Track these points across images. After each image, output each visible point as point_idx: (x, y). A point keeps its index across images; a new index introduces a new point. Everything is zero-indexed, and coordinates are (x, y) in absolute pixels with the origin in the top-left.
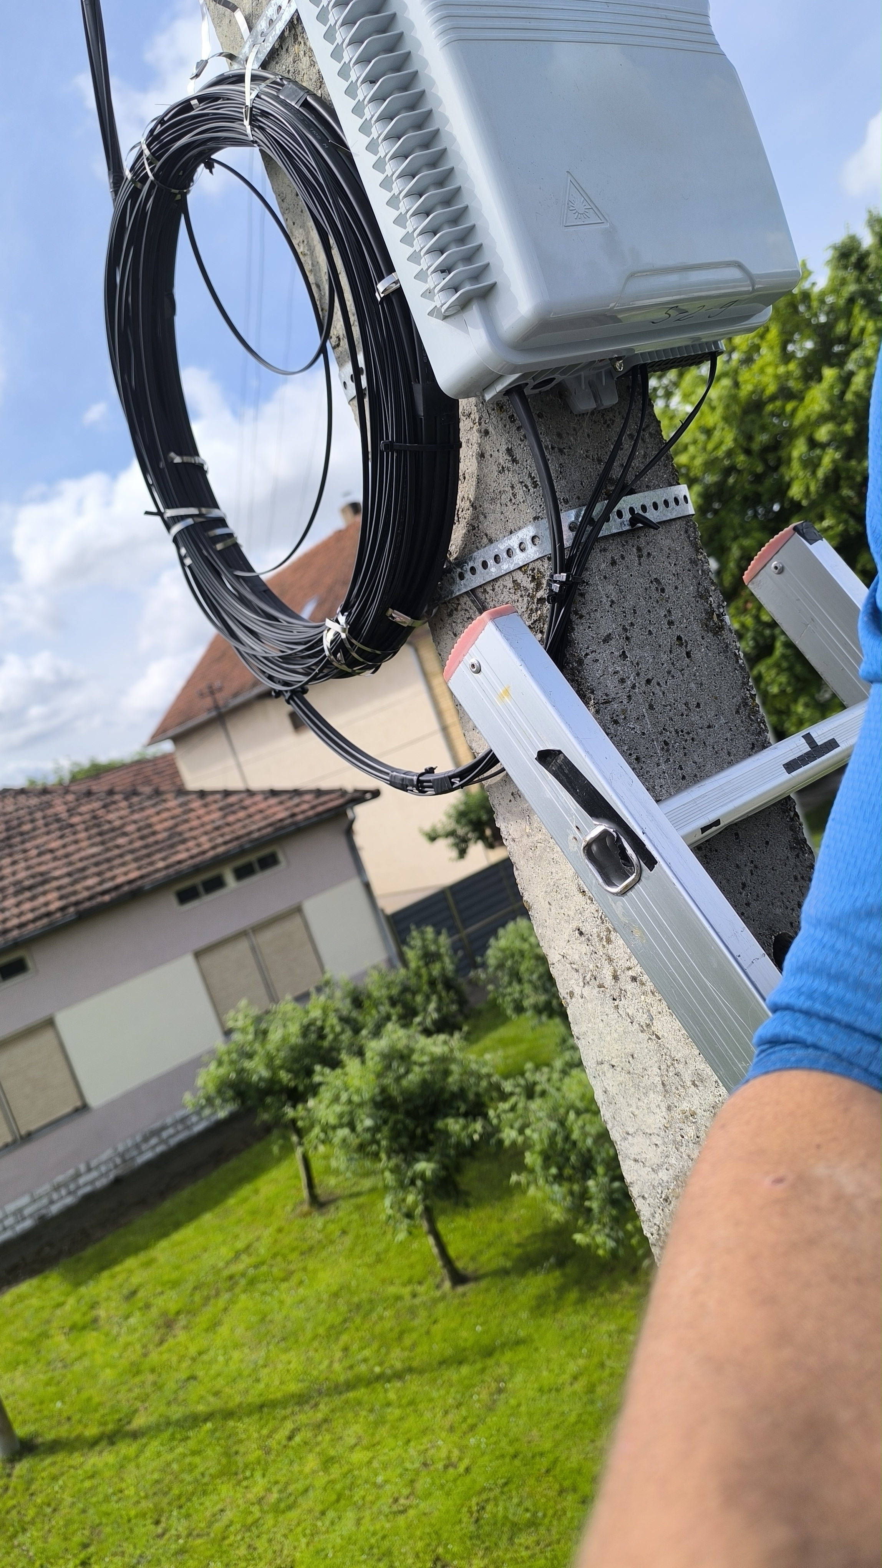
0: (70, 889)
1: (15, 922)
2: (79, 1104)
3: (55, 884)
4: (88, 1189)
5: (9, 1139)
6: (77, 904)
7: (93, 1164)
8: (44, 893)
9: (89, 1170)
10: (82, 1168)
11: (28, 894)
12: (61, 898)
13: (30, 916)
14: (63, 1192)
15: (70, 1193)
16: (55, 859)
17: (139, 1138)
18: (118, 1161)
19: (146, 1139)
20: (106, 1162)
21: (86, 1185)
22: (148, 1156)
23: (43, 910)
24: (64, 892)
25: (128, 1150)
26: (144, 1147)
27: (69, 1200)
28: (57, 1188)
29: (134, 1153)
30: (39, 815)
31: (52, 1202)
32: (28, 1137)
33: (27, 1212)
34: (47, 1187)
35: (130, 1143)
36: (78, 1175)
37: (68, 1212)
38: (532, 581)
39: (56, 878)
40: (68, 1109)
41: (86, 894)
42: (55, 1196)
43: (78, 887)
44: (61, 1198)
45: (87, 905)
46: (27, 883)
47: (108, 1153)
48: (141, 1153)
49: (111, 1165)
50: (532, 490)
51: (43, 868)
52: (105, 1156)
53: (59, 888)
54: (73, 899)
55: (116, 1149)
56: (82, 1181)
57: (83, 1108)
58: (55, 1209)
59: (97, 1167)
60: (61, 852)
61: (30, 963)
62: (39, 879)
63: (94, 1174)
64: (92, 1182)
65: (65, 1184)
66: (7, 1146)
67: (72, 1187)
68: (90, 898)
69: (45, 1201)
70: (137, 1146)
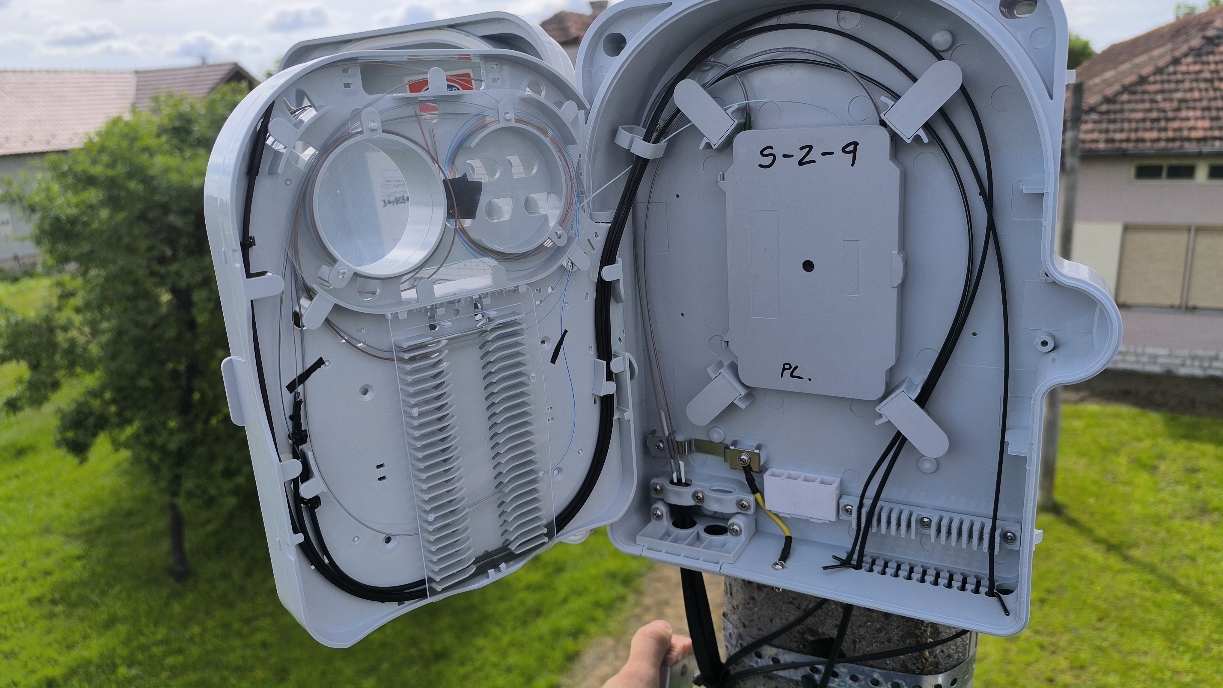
5: (1177, 302)
32: (1192, 309)
37: (1192, 380)
58: (1183, 371)
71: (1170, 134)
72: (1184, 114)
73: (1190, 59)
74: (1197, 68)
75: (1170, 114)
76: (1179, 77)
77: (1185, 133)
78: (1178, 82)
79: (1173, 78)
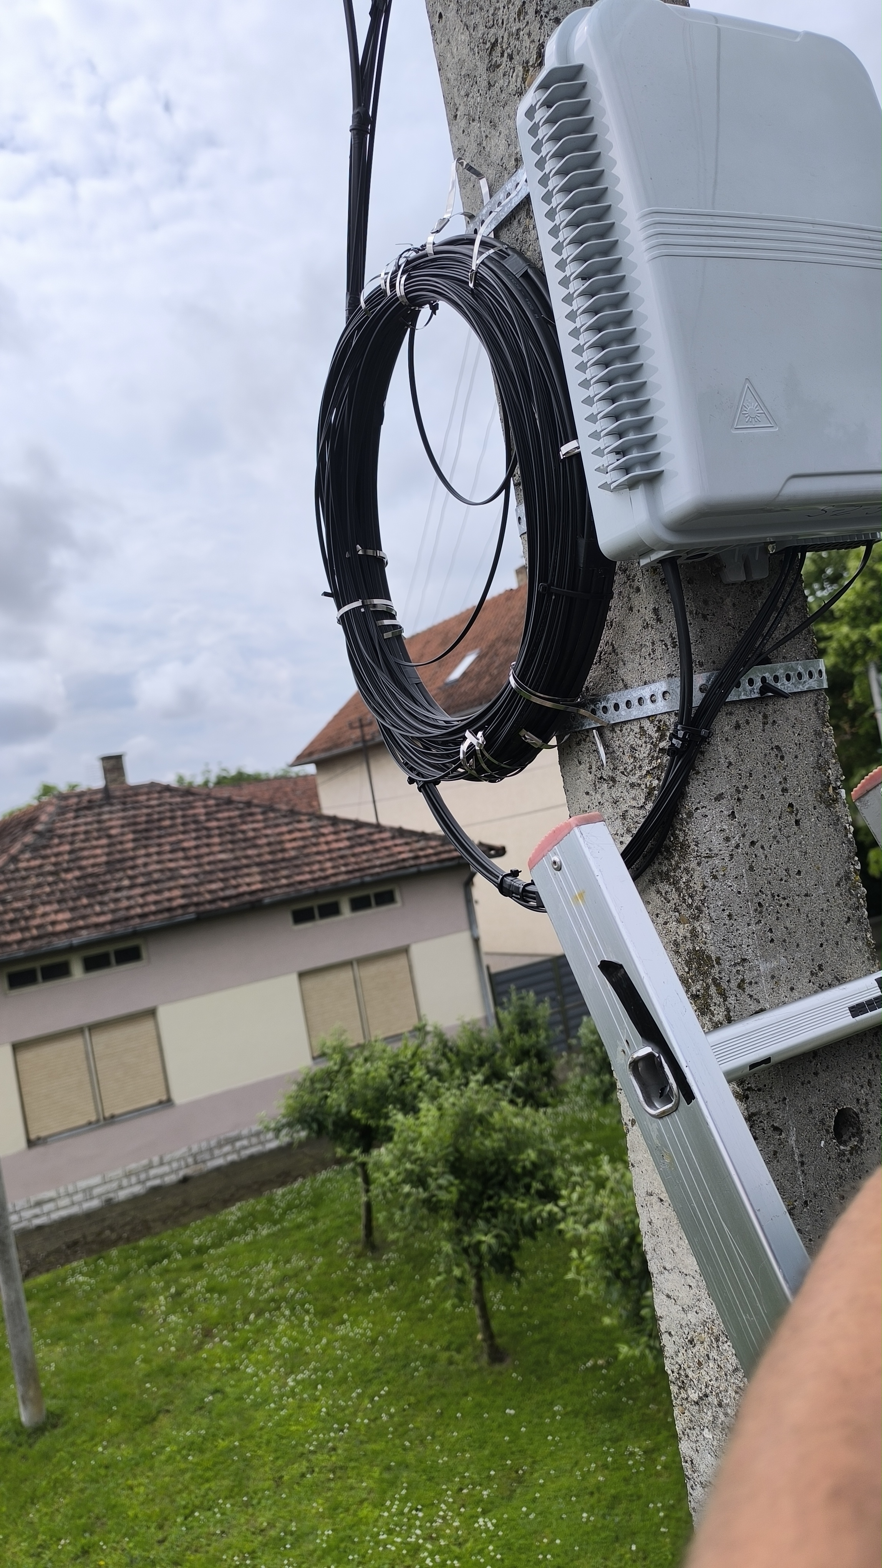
0: (195, 889)
1: (139, 911)
2: (164, 1098)
3: (182, 882)
4: (157, 1182)
5: (93, 1118)
6: (197, 904)
7: (167, 1158)
8: (170, 889)
9: (162, 1164)
10: (156, 1160)
11: (155, 887)
12: (183, 896)
13: (153, 908)
14: (134, 1180)
15: (139, 1182)
16: (186, 858)
17: (213, 1143)
18: (190, 1160)
19: (220, 1145)
20: (178, 1160)
21: (155, 1177)
22: (220, 1162)
23: (166, 905)
24: (188, 891)
25: (201, 1152)
26: (217, 1152)
27: (138, 1189)
28: (128, 1175)
29: (207, 1156)
30: (179, 813)
31: (121, 1188)
32: (112, 1120)
33: (96, 1191)
34: (119, 1172)
35: (204, 1145)
36: (150, 1166)
37: (135, 1200)
38: (657, 731)
39: (184, 877)
40: (154, 1101)
41: (208, 897)
42: (125, 1182)
43: (202, 889)
44: (131, 1185)
45: (208, 907)
46: (156, 876)
47: (182, 1151)
48: (213, 1158)
49: (183, 1163)
50: (671, 649)
51: (172, 865)
52: (178, 1154)
53: (184, 887)
54: (195, 899)
55: (190, 1149)
56: (152, 1172)
57: (168, 1102)
58: (122, 1195)
59: (170, 1163)
60: (194, 852)
61: (144, 954)
62: (168, 874)
63: (166, 1169)
64: (162, 1176)
65: (137, 1173)
66: (90, 1123)
67: (143, 1176)
68: (211, 902)
69: (115, 1185)
70: (211, 1150)
71: (35, 932)
72: (41, 910)
73: (27, 855)
74: (37, 862)
75: (28, 913)
76: (23, 873)
77: (50, 929)
78: (24, 879)
79: (17, 875)
